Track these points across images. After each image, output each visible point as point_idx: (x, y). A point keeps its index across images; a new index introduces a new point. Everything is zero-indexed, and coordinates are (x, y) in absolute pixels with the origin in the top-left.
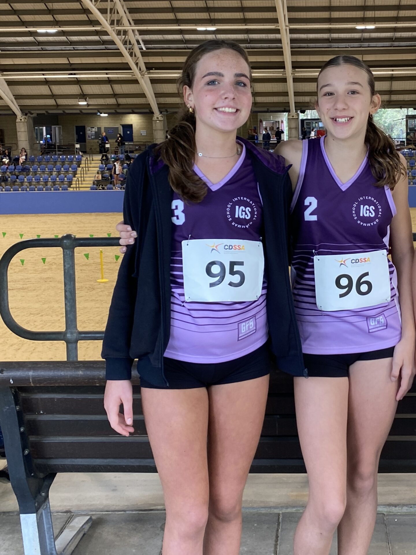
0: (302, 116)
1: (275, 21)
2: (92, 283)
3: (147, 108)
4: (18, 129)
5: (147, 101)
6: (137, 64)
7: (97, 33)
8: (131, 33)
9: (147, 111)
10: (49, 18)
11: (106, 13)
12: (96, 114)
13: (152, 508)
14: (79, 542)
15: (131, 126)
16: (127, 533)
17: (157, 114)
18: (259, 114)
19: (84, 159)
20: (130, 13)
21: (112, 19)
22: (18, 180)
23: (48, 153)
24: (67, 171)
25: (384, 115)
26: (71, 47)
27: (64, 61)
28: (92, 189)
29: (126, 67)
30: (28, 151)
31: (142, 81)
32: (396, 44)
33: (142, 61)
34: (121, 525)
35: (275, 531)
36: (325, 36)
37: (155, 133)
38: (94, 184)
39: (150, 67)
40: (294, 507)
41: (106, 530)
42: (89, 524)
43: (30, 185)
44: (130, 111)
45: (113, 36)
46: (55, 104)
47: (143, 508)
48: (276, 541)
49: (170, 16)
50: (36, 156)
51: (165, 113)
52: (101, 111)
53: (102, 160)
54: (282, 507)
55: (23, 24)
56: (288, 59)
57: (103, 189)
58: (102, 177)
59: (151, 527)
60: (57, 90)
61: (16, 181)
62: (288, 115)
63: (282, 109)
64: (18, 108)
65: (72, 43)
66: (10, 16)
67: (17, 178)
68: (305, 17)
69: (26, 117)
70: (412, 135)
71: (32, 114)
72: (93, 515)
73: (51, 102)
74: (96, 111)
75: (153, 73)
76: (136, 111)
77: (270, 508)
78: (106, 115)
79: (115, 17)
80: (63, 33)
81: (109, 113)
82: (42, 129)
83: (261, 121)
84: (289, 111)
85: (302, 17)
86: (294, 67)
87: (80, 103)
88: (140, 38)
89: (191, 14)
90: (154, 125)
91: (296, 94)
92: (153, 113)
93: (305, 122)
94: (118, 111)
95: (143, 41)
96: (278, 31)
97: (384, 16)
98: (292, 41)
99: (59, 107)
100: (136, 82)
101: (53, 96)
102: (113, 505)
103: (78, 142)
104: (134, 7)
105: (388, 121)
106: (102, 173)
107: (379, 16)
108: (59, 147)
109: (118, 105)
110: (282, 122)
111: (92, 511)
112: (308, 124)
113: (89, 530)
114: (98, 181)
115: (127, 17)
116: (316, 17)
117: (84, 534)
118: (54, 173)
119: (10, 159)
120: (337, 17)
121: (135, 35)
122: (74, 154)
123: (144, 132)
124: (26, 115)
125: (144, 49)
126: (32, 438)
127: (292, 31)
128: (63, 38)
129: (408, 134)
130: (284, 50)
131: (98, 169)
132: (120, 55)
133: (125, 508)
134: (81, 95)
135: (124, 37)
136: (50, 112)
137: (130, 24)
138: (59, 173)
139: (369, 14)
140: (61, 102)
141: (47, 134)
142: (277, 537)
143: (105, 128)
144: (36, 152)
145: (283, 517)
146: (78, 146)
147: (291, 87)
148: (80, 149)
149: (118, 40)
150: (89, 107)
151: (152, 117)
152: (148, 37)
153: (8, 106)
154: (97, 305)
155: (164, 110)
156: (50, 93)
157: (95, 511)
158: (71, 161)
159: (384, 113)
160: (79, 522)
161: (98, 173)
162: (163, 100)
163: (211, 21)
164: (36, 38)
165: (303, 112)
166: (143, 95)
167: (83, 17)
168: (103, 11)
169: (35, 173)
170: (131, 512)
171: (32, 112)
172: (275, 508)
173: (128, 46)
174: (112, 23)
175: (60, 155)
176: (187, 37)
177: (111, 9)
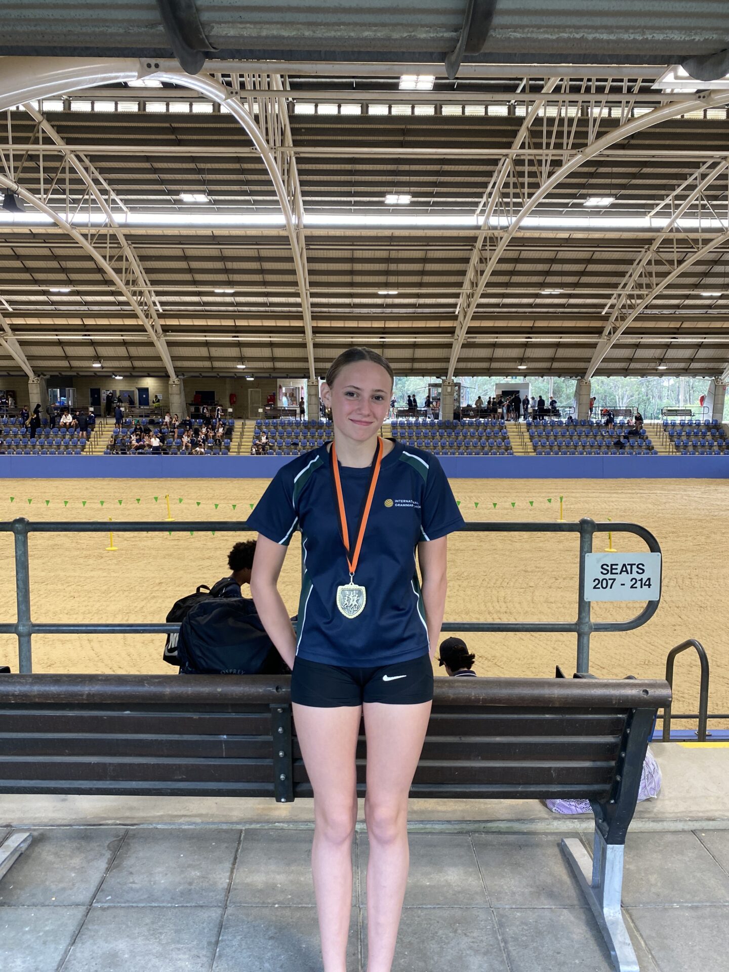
1: (295, 284)
2: (101, 551)
3: (163, 372)
4: (30, 391)
5: (163, 364)
6: (153, 326)
7: (112, 293)
8: (147, 294)
9: (163, 374)
10: (62, 276)
11: (121, 273)
12: (111, 376)
13: (101, 823)
14: (14, 864)
15: (147, 390)
16: (69, 853)
17: (173, 377)
18: (278, 380)
20: (146, 273)
21: (127, 279)
25: (407, 383)
26: (86, 308)
27: (78, 322)
29: (141, 329)
31: (157, 344)
32: (419, 310)
33: (158, 323)
34: (64, 843)
35: (234, 851)
36: (347, 301)
37: (171, 397)
38: (107, 448)
39: (166, 329)
40: (258, 822)
41: (47, 849)
42: (29, 842)
43: (43, 449)
44: (146, 374)
45: (128, 297)
46: (69, 365)
47: (93, 823)
48: (234, 864)
49: (187, 277)
51: (182, 377)
52: (116, 373)
53: (116, 424)
54: (246, 823)
55: (36, 282)
56: (308, 324)
57: (117, 453)
58: (116, 441)
59: (98, 846)
60: (71, 351)
61: (27, 444)
62: (308, 382)
63: (303, 375)
64: (31, 369)
65: (86, 303)
66: (22, 274)
68: (326, 281)
69: (39, 379)
71: (45, 375)
72: (34, 830)
73: (65, 363)
74: (111, 374)
75: (169, 336)
76: (152, 374)
77: (232, 823)
78: (121, 378)
79: (131, 277)
80: (78, 293)
81: (124, 376)
82: (56, 392)
83: (280, 387)
84: (308, 377)
85: (323, 281)
86: (314, 333)
87: (95, 365)
88: (156, 299)
89: (209, 275)
90: (170, 389)
91: (317, 360)
92: (169, 377)
94: (134, 374)
95: (159, 302)
96: (298, 295)
97: (408, 281)
98: (313, 305)
99: (73, 369)
100: (151, 344)
101: (66, 358)
102: (60, 819)
103: (92, 405)
104: (151, 267)
105: (411, 389)
107: (402, 281)
109: (134, 368)
110: (302, 388)
111: (34, 825)
113: (27, 849)
114: (111, 446)
115: (143, 278)
116: (337, 281)
117: (21, 855)
118: (67, 437)
120: (360, 281)
121: (151, 296)
124: (39, 376)
125: (161, 311)
127: (313, 295)
128: (77, 298)
130: (304, 314)
131: (112, 433)
132: (136, 316)
133: (72, 822)
134: (95, 357)
135: (139, 297)
136: (63, 373)
137: (146, 284)
139: (392, 279)
140: (75, 363)
141: (61, 397)
142: (235, 858)
145: (246, 834)
147: (311, 352)
149: (133, 301)
150: (104, 370)
151: (168, 380)
152: (164, 299)
153: (20, 367)
154: (105, 574)
155: (180, 373)
156: (64, 355)
157: (39, 825)
159: (407, 381)
160: (16, 841)
161: (112, 437)
162: (179, 364)
163: (230, 283)
164: (50, 297)
166: (159, 358)
167: (98, 277)
168: (118, 271)
169: (48, 436)
170: (77, 827)
171: (45, 373)
172: (237, 823)
173: (144, 308)
174: (127, 283)
176: (204, 299)
177: (126, 269)
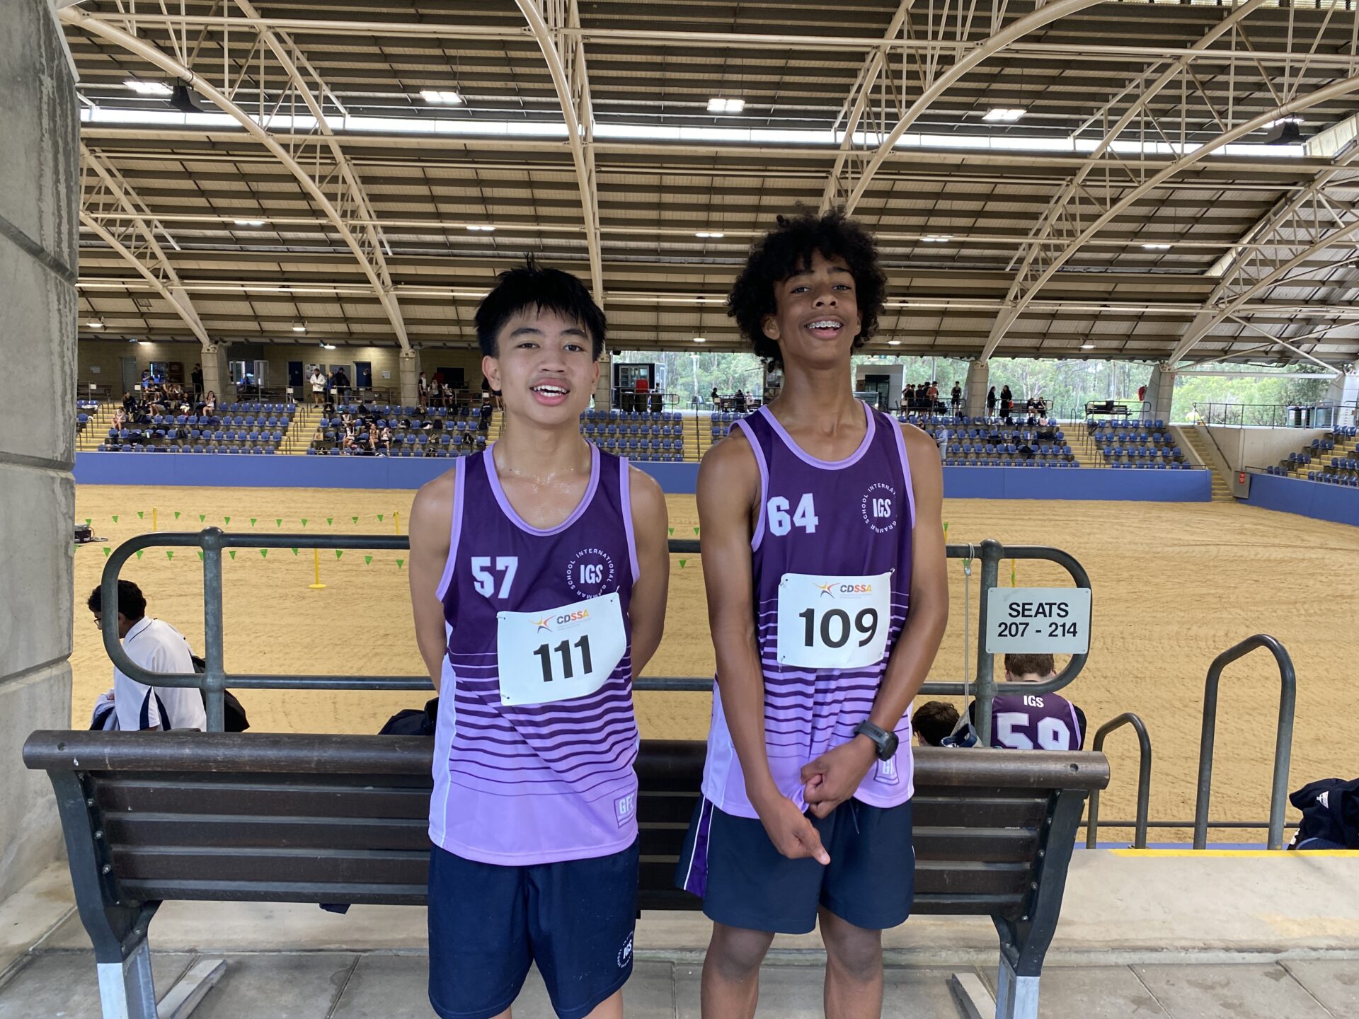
0: (616, 359)
1: (580, 220)
2: (302, 589)
3: (392, 340)
5: (392, 329)
6: (379, 276)
7: (322, 228)
8: (371, 229)
9: (392, 343)
10: (252, 203)
11: (336, 200)
12: (318, 345)
13: (321, 947)
14: (203, 999)
15: (368, 365)
16: (277, 987)
17: (406, 347)
19: (299, 409)
20: (370, 201)
21: (344, 208)
22: (202, 437)
23: (247, 399)
24: (274, 426)
25: (734, 362)
26: (283, 248)
27: (273, 267)
28: (309, 453)
29: (362, 279)
30: (218, 395)
31: (385, 300)
33: (386, 271)
34: (270, 974)
36: (652, 245)
37: (402, 376)
38: (312, 445)
39: (397, 280)
41: (247, 982)
42: (221, 972)
43: (220, 445)
44: (367, 342)
45: (345, 234)
46: (259, 329)
47: (308, 948)
49: (429, 207)
50: (229, 403)
51: (418, 348)
52: (325, 341)
53: (325, 412)
55: (215, 211)
56: (597, 276)
57: (326, 453)
58: (324, 436)
59: (317, 978)
60: (263, 308)
61: (199, 439)
64: (205, 332)
65: (285, 242)
66: (195, 199)
67: (201, 434)
68: (624, 217)
69: (217, 346)
70: (771, 391)
71: (225, 342)
72: (229, 956)
73: (253, 326)
74: (318, 341)
75: (402, 289)
76: (376, 342)
78: (333, 347)
79: (349, 207)
80: (273, 227)
81: (337, 345)
82: (240, 365)
85: (619, 217)
86: (606, 288)
87: (296, 329)
88: (384, 237)
89: (460, 206)
90: (401, 364)
92: (400, 347)
93: (621, 367)
94: (351, 342)
95: (389, 242)
96: (583, 236)
97: (737, 220)
98: (605, 250)
99: (265, 334)
100: (376, 301)
101: (256, 317)
102: (263, 942)
103: (292, 384)
104: (377, 192)
105: (739, 370)
106: (325, 430)
107: (729, 220)
108: (264, 392)
109: (351, 334)
111: (228, 950)
112: (625, 371)
113: (219, 981)
114: (318, 442)
115: (366, 207)
116: (639, 217)
117: (211, 988)
118: (255, 429)
119: (191, 406)
120: (670, 218)
121: (377, 233)
122: (284, 402)
123: (387, 374)
124: (216, 343)
125: (390, 254)
126: (117, 849)
127: (604, 236)
128: (273, 234)
129: (765, 390)
130: (591, 262)
131: (319, 425)
132: (355, 261)
133: (280, 947)
134: (296, 317)
135: (361, 235)
136: (252, 340)
137: (371, 217)
138: (262, 428)
139: (716, 216)
140: (268, 326)
141: (246, 372)
143: (331, 366)
144: (229, 397)
146: (290, 391)
148: (295, 396)
149: (352, 240)
150: (308, 336)
151: (399, 353)
152: (395, 237)
153: (190, 330)
154: (309, 621)
155: (416, 343)
156: (252, 313)
157: (234, 950)
158: (280, 413)
159: (734, 359)
160: (204, 969)
161: (318, 431)
162: (416, 329)
163: (489, 218)
164: (233, 232)
165: (617, 353)
166: (387, 321)
167: (303, 205)
168: (331, 197)
169: (228, 428)
170: (288, 953)
171: (225, 339)
173: (367, 249)
174: (344, 215)
175: (266, 402)
176: (453, 238)
177: (343, 195)
